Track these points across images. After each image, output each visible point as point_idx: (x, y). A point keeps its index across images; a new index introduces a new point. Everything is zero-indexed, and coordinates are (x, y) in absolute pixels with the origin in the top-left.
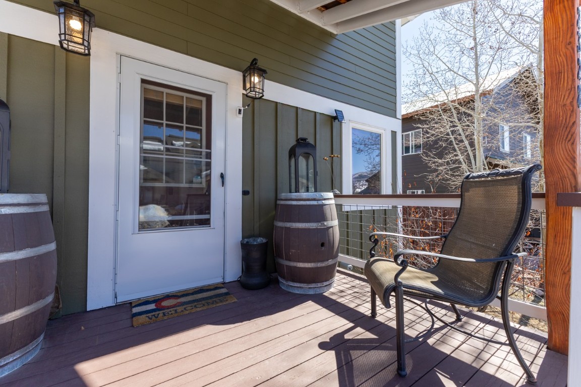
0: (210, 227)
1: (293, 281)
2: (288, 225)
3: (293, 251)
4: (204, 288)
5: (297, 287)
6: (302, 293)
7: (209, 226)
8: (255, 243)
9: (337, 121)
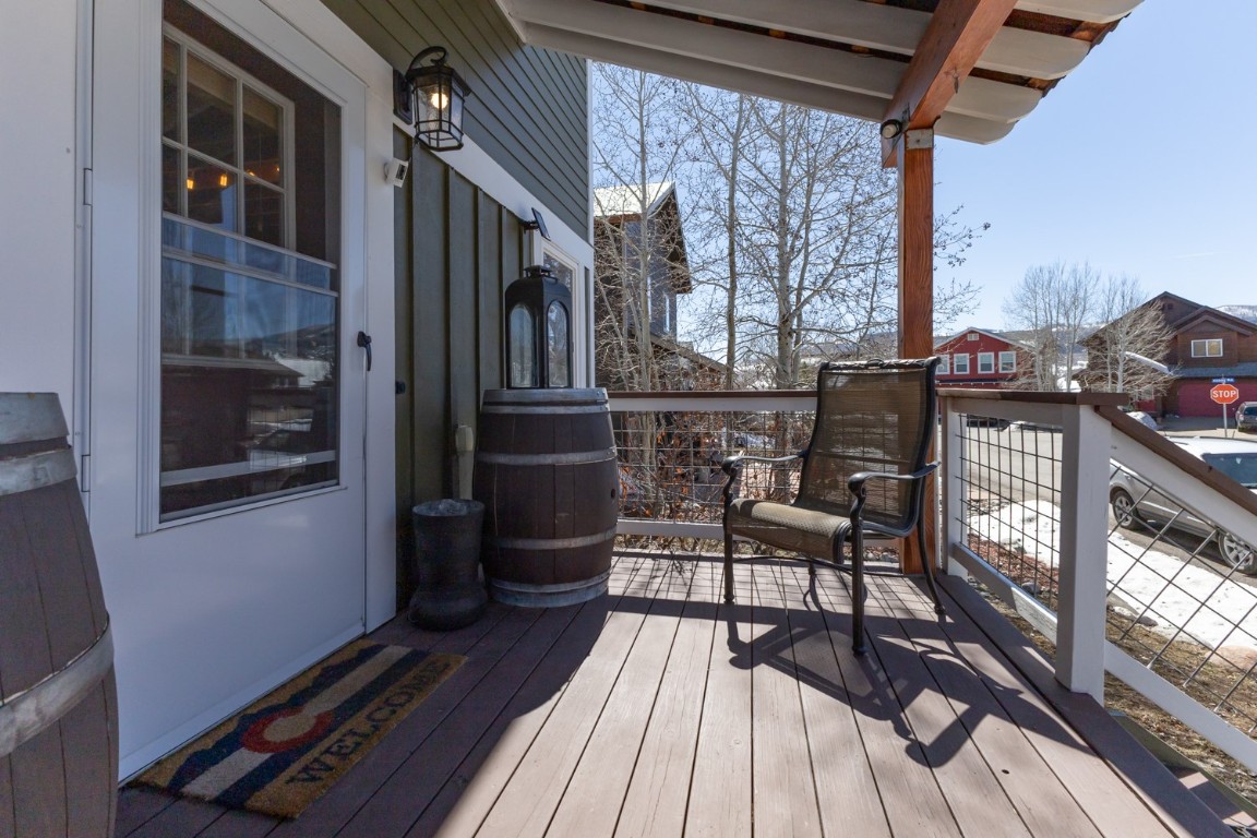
0: (338, 484)
1: (556, 581)
2: (549, 459)
3: (563, 515)
4: (332, 662)
5: (566, 592)
6: (574, 602)
7: (335, 481)
8: (433, 514)
9: (536, 233)
